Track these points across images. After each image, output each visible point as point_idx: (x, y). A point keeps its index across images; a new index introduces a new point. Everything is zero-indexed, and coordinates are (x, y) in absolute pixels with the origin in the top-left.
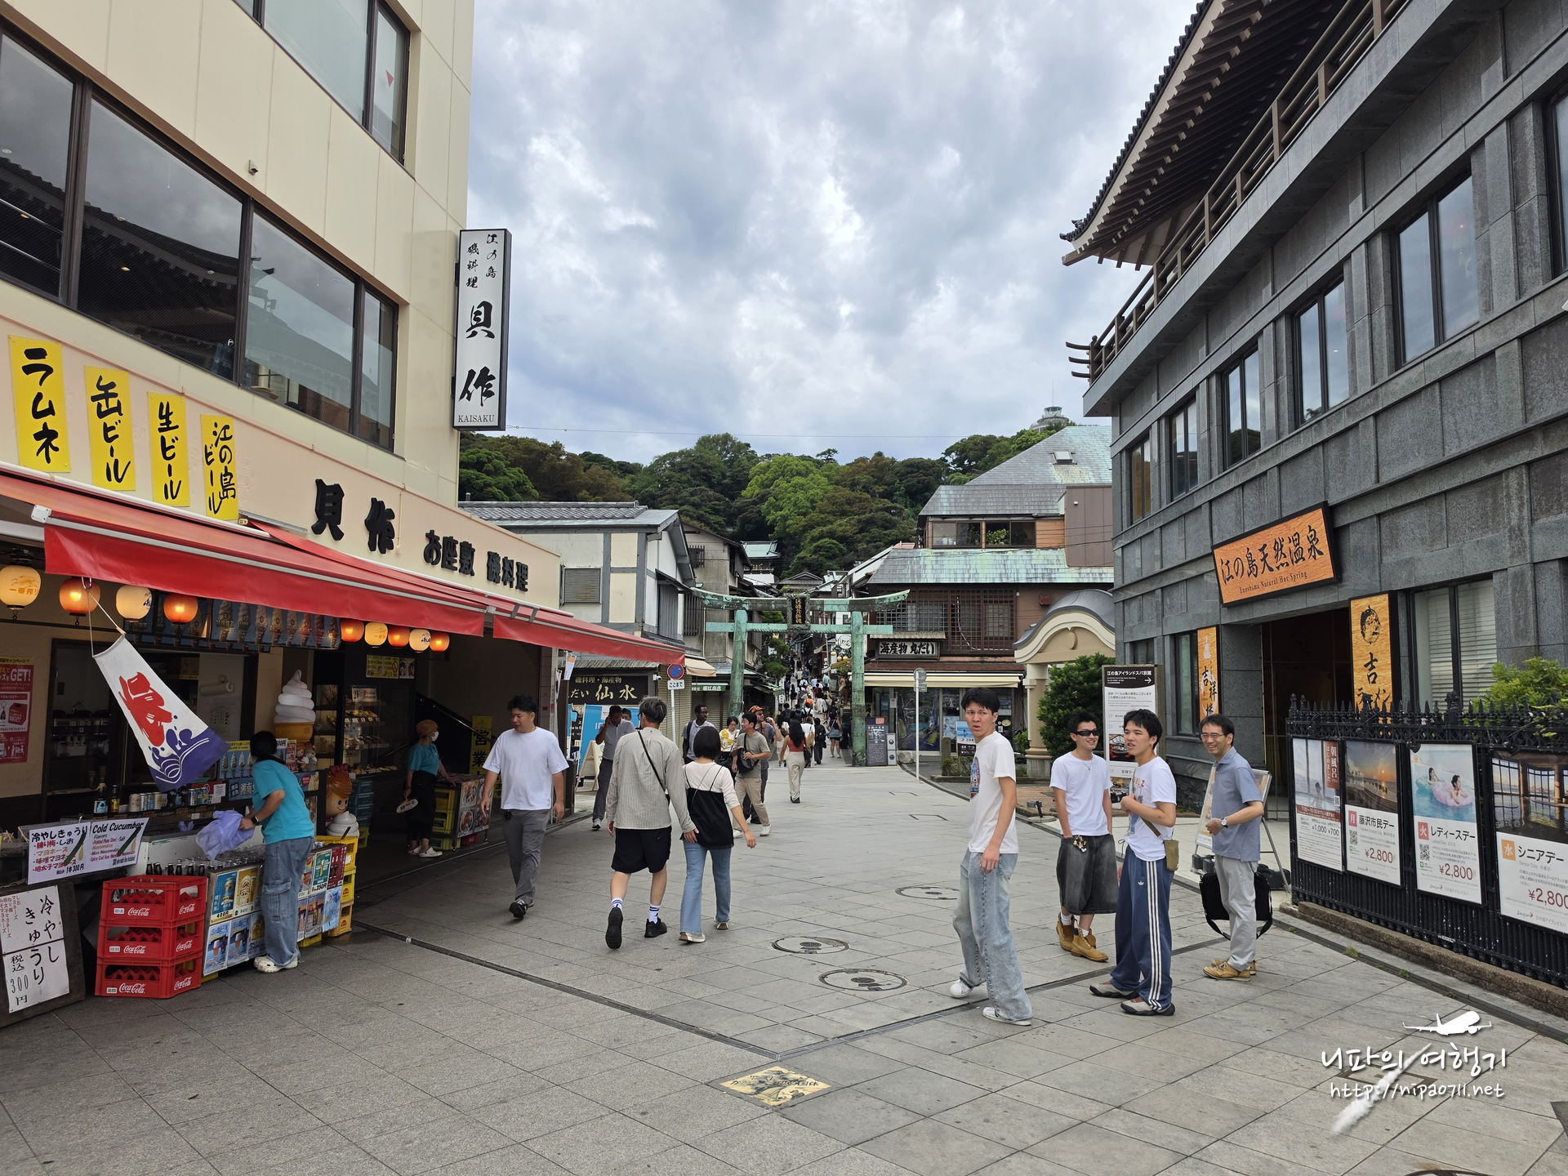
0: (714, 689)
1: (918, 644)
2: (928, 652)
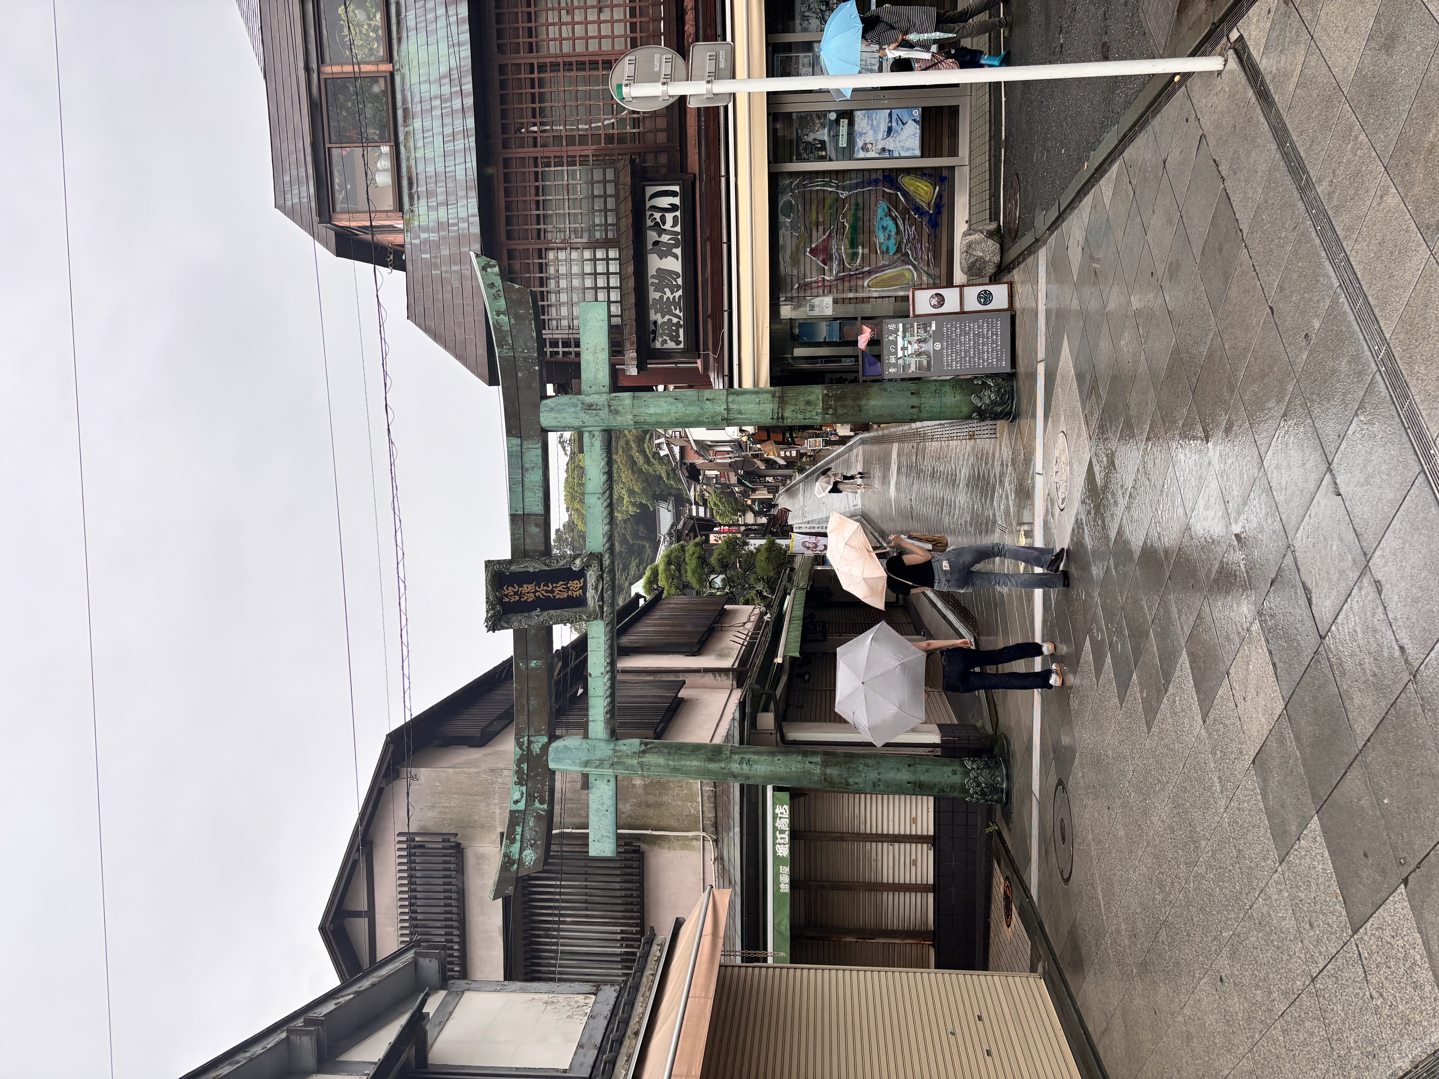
0: (784, 823)
1: (652, 236)
2: (674, 208)
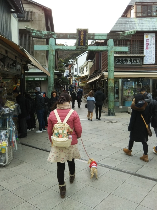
0: (41, 79)
1: (133, 59)
2: (137, 63)
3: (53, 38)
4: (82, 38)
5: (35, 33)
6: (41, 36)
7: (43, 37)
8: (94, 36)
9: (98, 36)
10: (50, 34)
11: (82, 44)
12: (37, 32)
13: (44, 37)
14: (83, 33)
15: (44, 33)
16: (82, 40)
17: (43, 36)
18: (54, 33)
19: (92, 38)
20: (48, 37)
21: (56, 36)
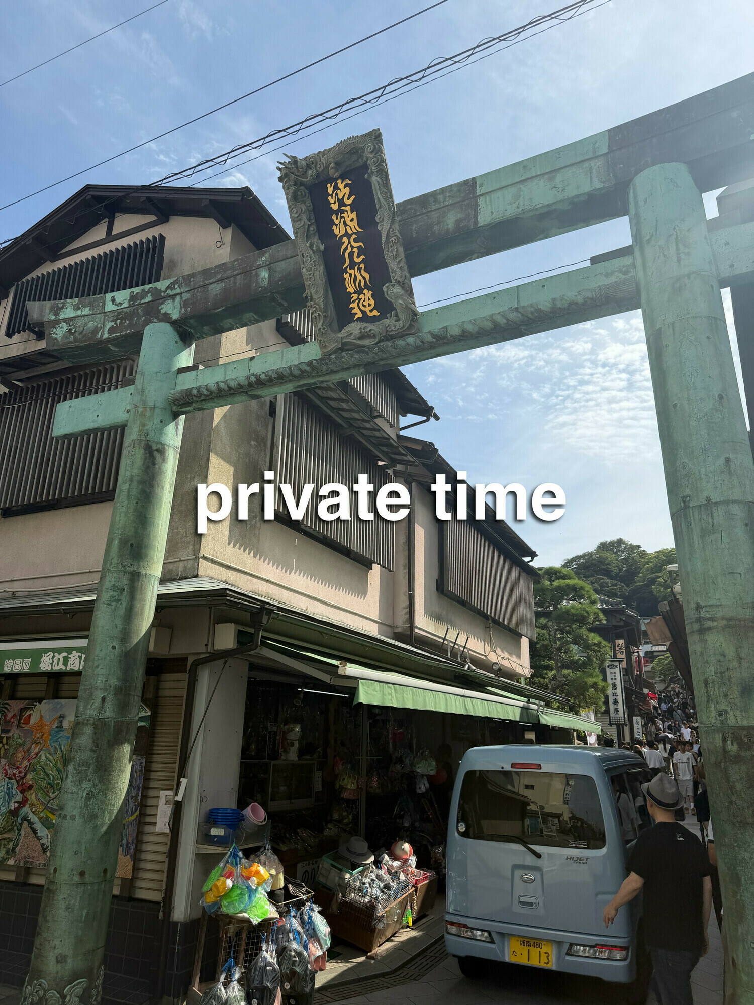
3: (166, 318)
4: (351, 247)
5: (67, 321)
6: (95, 330)
7: (106, 336)
8: (476, 206)
9: (512, 190)
10: (149, 298)
11: (368, 302)
12: (79, 312)
13: (111, 331)
14: (344, 191)
15: (115, 308)
16: (352, 265)
17: (109, 325)
18: (168, 288)
19: (458, 222)
20: (130, 326)
21: (185, 304)
